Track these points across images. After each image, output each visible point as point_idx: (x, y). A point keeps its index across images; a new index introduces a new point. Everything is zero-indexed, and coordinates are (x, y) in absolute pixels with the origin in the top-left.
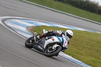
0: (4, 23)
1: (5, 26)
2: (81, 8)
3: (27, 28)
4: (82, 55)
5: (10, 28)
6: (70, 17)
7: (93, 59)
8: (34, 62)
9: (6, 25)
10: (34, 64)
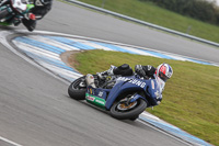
0: (13, 45)
1: (15, 51)
2: (178, 12)
3: (62, 54)
4: (181, 114)
5: (24, 53)
6: (154, 31)
7: (205, 122)
8: (77, 129)
9: (17, 49)
10: (77, 133)
